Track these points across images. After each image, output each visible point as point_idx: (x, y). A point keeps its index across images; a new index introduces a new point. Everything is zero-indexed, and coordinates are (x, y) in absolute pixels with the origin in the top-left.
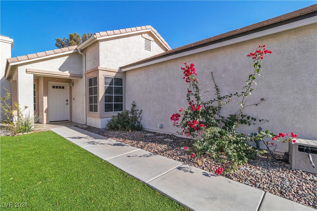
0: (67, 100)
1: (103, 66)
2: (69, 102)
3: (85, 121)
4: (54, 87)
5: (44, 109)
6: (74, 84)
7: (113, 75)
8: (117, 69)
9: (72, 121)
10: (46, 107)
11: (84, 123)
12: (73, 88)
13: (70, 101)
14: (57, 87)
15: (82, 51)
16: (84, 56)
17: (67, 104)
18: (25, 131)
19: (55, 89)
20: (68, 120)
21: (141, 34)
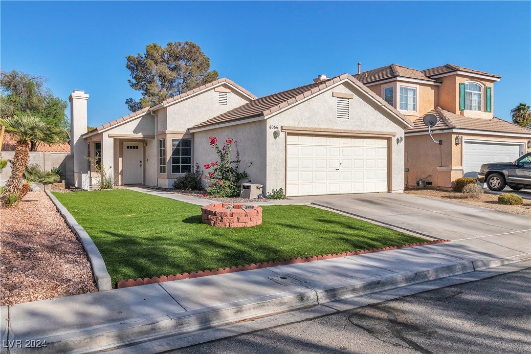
0: (141, 162)
1: (171, 130)
2: (142, 164)
3: (156, 183)
4: (128, 147)
5: (120, 171)
6: (148, 145)
7: (180, 137)
8: (184, 131)
9: (145, 185)
10: (121, 169)
11: (156, 185)
12: (147, 148)
13: (144, 162)
14: (131, 147)
15: (154, 112)
16: (156, 117)
17: (141, 166)
18: (108, 187)
19: (129, 149)
20: (141, 184)
21: (214, 88)
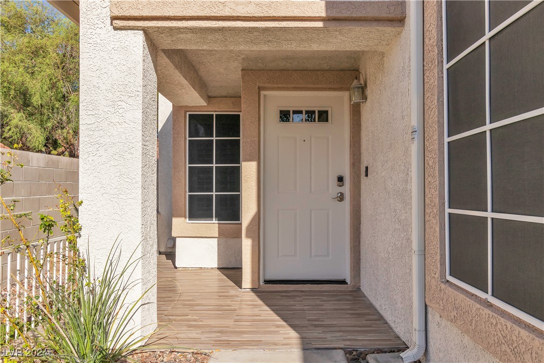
0: (340, 179)
2: (347, 189)
5: (246, 221)
6: (368, 92)
9: (359, 289)
10: (254, 209)
13: (353, 180)
17: (341, 198)
20: (343, 282)
